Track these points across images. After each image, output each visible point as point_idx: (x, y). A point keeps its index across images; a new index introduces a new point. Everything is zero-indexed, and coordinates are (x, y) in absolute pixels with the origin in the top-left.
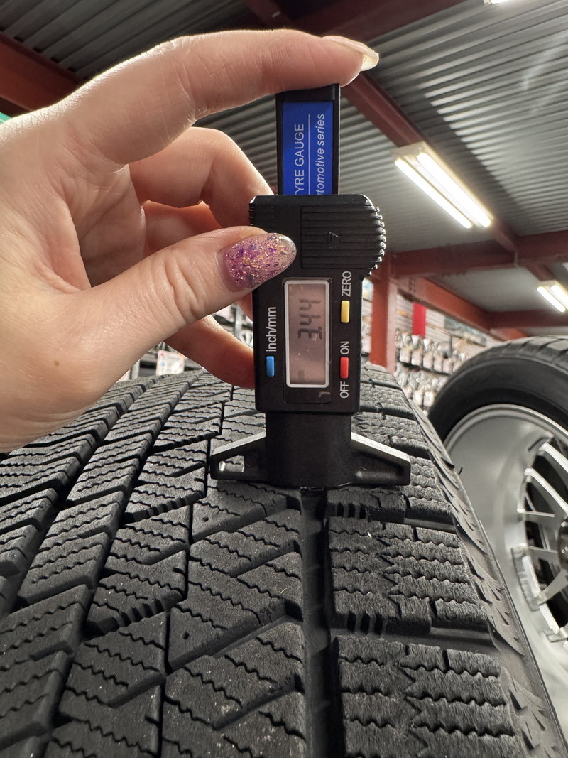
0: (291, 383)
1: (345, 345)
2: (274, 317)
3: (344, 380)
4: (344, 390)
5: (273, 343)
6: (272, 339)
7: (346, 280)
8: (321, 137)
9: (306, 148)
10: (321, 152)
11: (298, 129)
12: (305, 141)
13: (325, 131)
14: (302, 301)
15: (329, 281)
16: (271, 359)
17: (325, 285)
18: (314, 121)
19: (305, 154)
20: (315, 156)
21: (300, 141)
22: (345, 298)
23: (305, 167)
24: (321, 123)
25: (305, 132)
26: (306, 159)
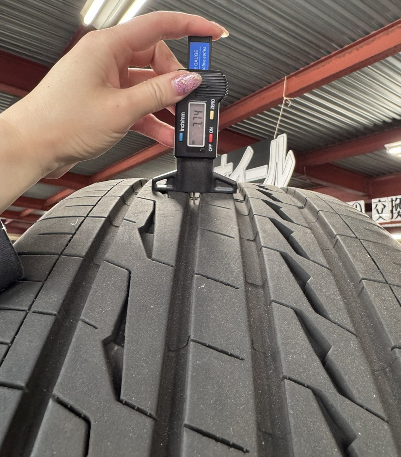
0: (189, 144)
1: (211, 129)
2: (184, 116)
3: (210, 143)
4: (210, 148)
5: (183, 127)
6: (183, 126)
7: (213, 102)
8: (204, 55)
9: (198, 59)
10: (204, 61)
11: (196, 52)
12: (198, 56)
13: (206, 53)
14: (195, 111)
15: (206, 103)
16: (181, 134)
17: (204, 105)
18: (202, 49)
19: (198, 61)
20: (202, 62)
21: (196, 56)
22: (212, 110)
23: (198, 66)
24: (205, 50)
25: (199, 53)
26: (199, 63)
